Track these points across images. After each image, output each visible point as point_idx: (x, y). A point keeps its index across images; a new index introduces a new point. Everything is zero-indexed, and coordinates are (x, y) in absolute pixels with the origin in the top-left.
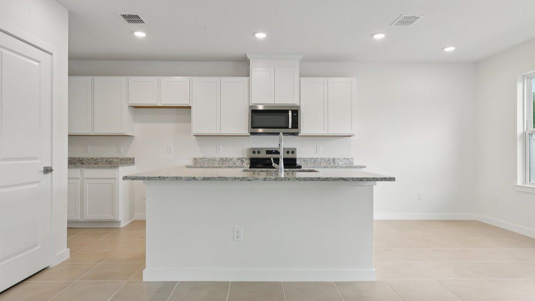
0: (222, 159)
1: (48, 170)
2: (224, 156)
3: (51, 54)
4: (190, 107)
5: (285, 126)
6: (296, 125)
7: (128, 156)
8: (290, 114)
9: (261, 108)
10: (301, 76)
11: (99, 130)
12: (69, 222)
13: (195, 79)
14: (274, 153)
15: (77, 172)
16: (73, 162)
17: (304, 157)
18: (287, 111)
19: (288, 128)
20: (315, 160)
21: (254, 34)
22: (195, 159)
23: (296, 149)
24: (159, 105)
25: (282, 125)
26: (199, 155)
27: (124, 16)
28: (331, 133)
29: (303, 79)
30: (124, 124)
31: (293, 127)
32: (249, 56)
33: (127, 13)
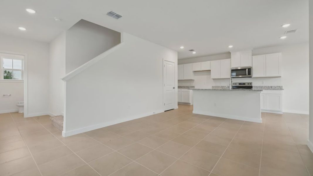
0: (222, 86)
1: (174, 88)
2: (223, 85)
3: (174, 63)
4: (210, 70)
5: (245, 74)
6: (250, 73)
7: (193, 86)
8: (247, 70)
9: (239, 68)
10: (253, 55)
11: (185, 79)
12: (178, 102)
13: (212, 62)
14: (242, 84)
15: (180, 89)
16: (179, 87)
17: (256, 85)
18: (246, 69)
19: (246, 75)
20: (262, 87)
21: (228, 46)
22: (213, 87)
23: (252, 83)
24: (201, 70)
25: (244, 74)
26: (214, 85)
27: (189, 50)
28: (267, 76)
29: (253, 57)
30: (191, 76)
31: (248, 75)
32: (230, 52)
33: (190, 49)
